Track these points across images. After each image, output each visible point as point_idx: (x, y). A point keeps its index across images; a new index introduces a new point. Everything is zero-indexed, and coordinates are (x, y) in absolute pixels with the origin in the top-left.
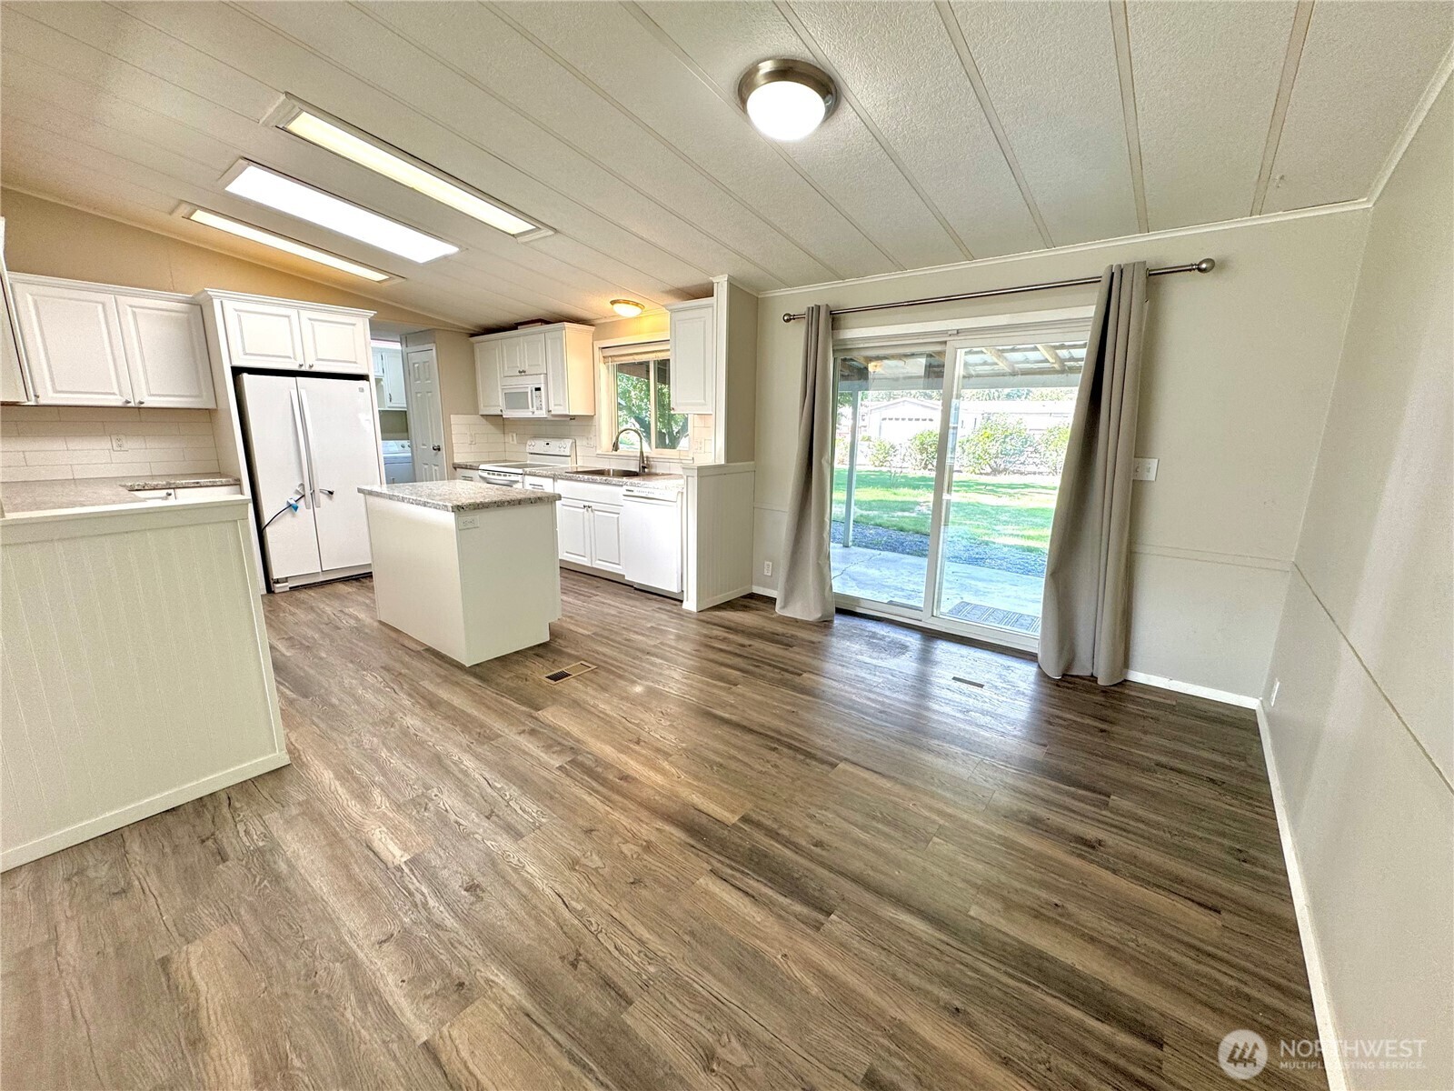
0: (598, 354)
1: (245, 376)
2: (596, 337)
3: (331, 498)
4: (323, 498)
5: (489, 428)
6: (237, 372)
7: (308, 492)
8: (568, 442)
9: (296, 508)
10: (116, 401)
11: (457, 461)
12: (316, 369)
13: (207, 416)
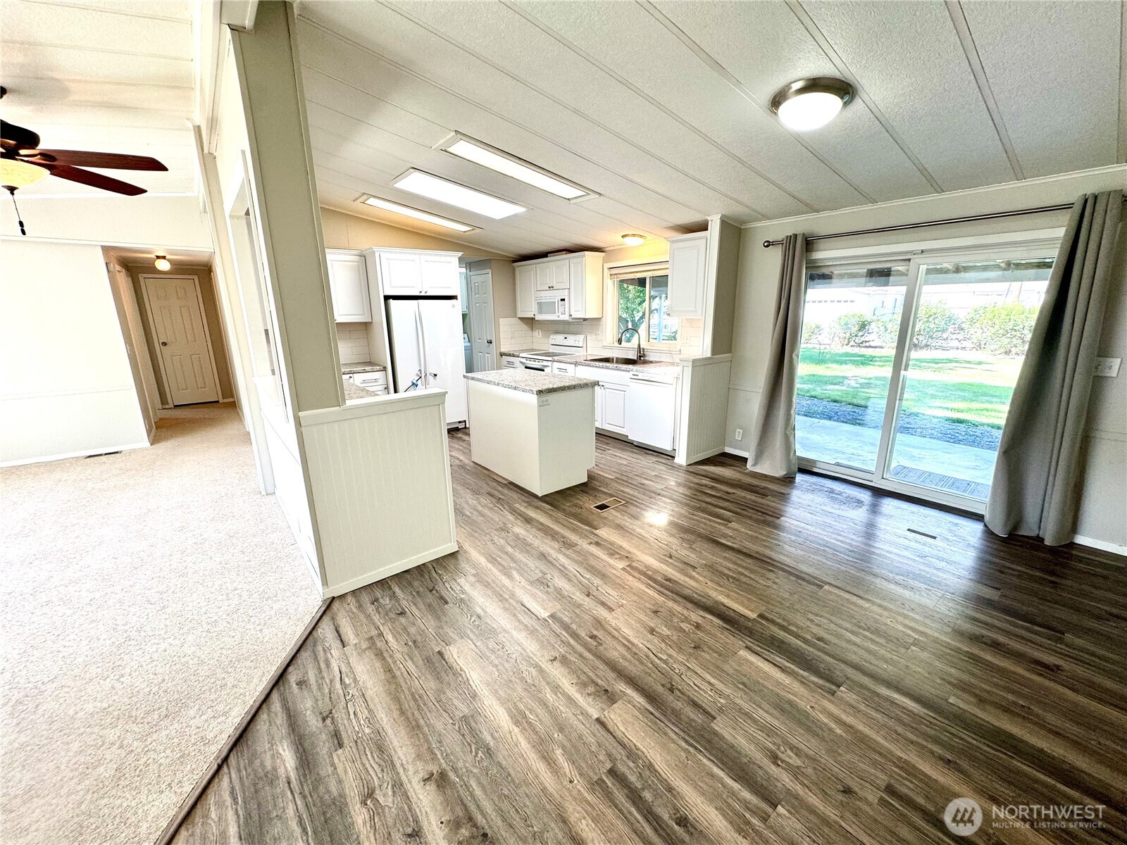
0: (606, 271)
1: (391, 301)
2: (605, 261)
3: (435, 379)
4: (431, 378)
5: (524, 327)
6: (387, 298)
7: (423, 375)
8: (581, 337)
9: (417, 386)
11: (503, 350)
12: (429, 294)
13: (365, 327)
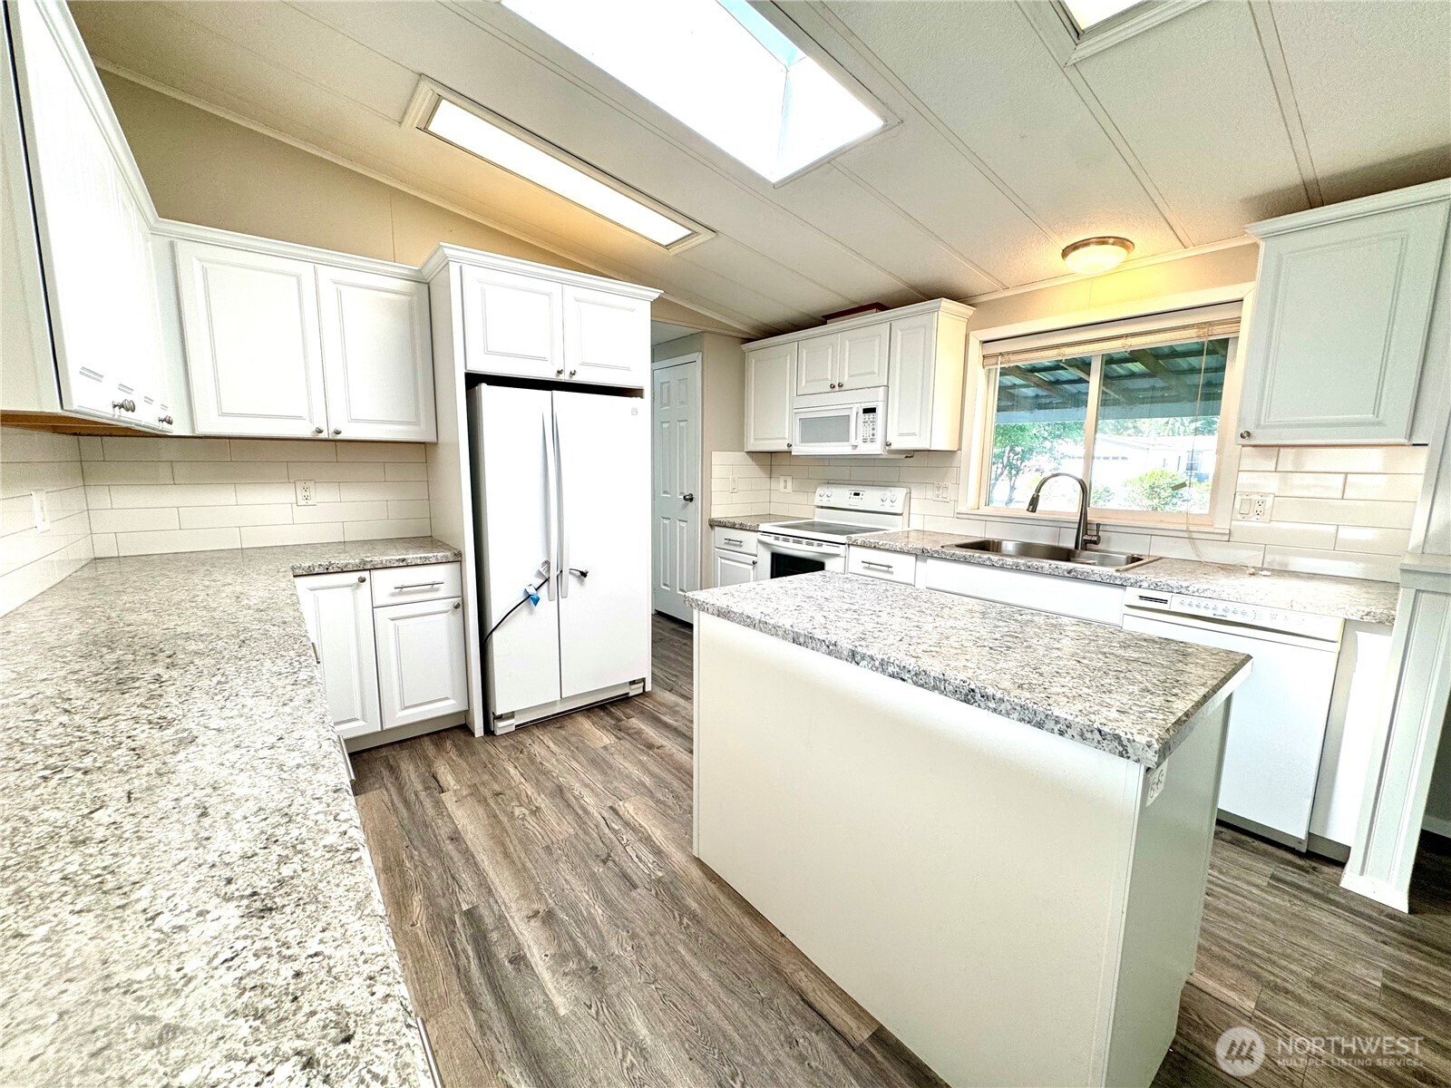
0: (976, 352)
1: (485, 389)
2: (972, 326)
3: (582, 582)
4: (571, 582)
5: (753, 470)
6: (473, 380)
7: (554, 573)
8: (899, 494)
9: (536, 601)
10: (305, 431)
11: (717, 514)
12: (579, 379)
13: (423, 452)
